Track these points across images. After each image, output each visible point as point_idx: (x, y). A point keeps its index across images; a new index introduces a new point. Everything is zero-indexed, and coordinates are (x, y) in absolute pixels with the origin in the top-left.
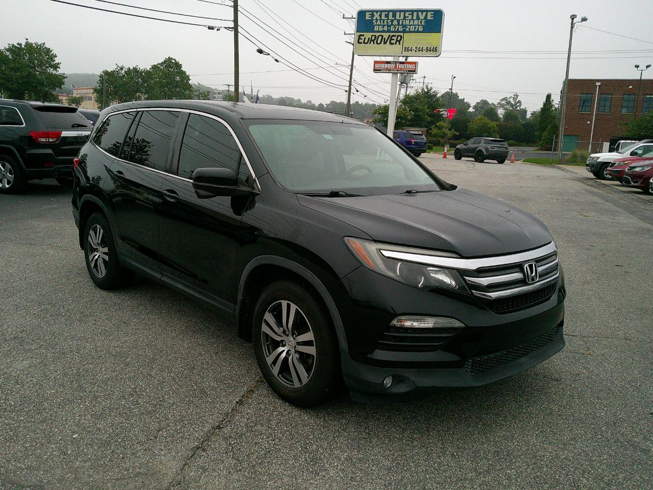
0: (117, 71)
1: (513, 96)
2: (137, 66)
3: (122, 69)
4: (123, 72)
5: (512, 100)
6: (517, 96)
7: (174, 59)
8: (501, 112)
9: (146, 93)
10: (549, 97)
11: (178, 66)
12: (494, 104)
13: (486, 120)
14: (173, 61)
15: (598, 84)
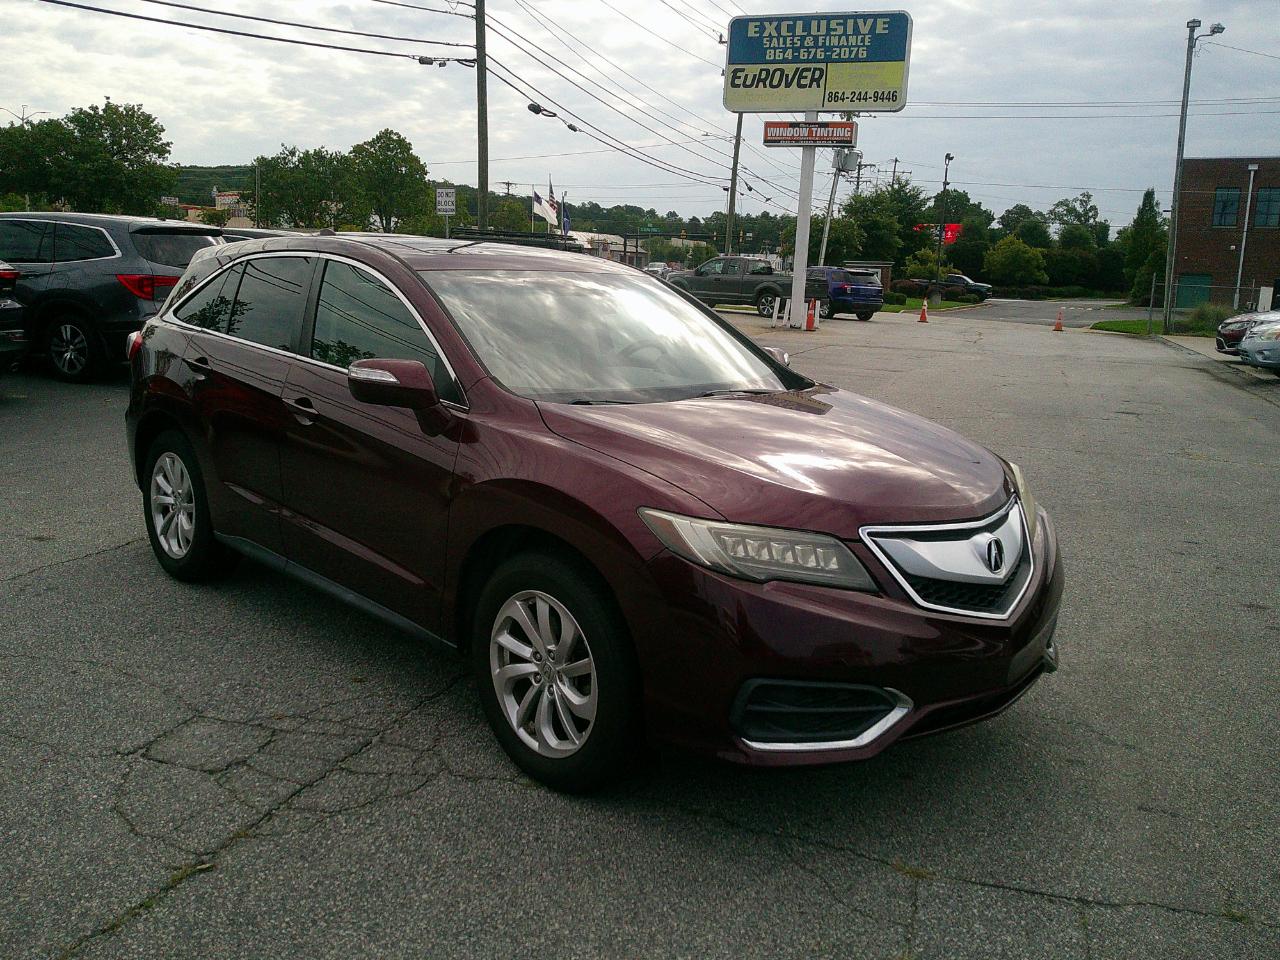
0: (284, 158)
1: (1081, 198)
2: (323, 147)
3: (293, 153)
4: (295, 159)
5: (1077, 205)
6: (1089, 197)
7: (396, 134)
8: (1054, 230)
9: (342, 200)
10: (1149, 196)
11: (403, 145)
12: (1040, 214)
13: (1020, 245)
14: (395, 138)
15: (1253, 167)
